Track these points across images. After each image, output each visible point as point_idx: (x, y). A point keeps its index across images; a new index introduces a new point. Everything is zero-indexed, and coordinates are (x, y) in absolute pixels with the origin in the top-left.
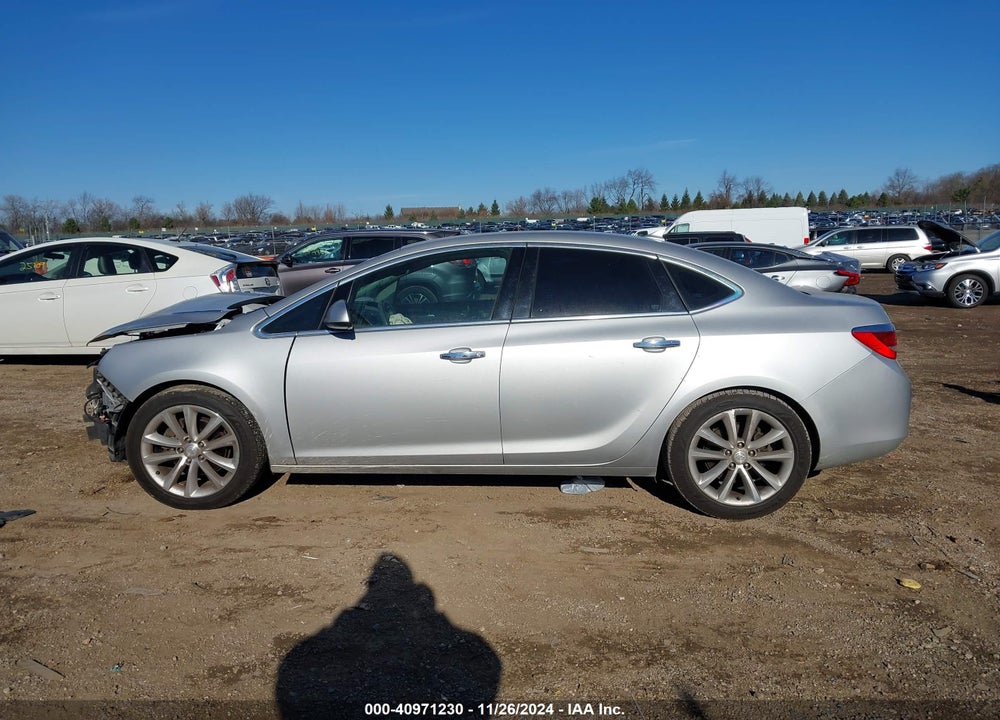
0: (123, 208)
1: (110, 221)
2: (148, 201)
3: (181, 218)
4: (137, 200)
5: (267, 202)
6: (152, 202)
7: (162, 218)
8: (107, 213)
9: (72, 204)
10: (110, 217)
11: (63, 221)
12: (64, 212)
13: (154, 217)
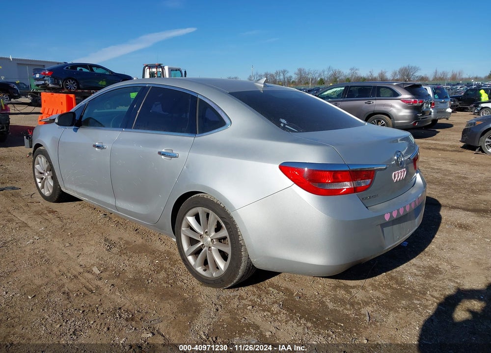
0: (345, 73)
1: (338, 80)
2: (356, 70)
3: (370, 78)
4: (352, 69)
5: (416, 69)
6: (358, 70)
7: (361, 78)
8: (338, 75)
9: (324, 72)
10: (338, 77)
11: (319, 79)
12: (320, 75)
13: (358, 77)
